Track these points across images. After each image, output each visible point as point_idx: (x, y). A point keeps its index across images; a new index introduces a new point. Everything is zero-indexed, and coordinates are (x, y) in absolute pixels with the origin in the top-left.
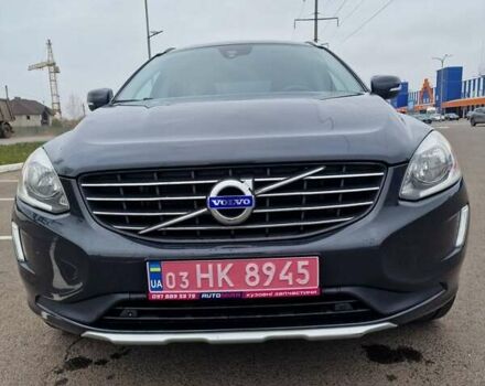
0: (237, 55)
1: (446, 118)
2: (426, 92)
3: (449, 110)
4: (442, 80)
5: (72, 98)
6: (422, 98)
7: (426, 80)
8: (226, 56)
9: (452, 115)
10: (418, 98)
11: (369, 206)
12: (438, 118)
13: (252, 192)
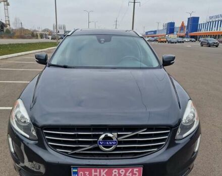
0: (104, 41)
1: (190, 41)
2: (182, 28)
3: (192, 37)
4: (190, 23)
5: (16, 19)
6: (181, 30)
7: (183, 22)
8: (100, 41)
9: (193, 39)
10: (178, 30)
11: (163, 144)
12: (187, 40)
13: (117, 139)
